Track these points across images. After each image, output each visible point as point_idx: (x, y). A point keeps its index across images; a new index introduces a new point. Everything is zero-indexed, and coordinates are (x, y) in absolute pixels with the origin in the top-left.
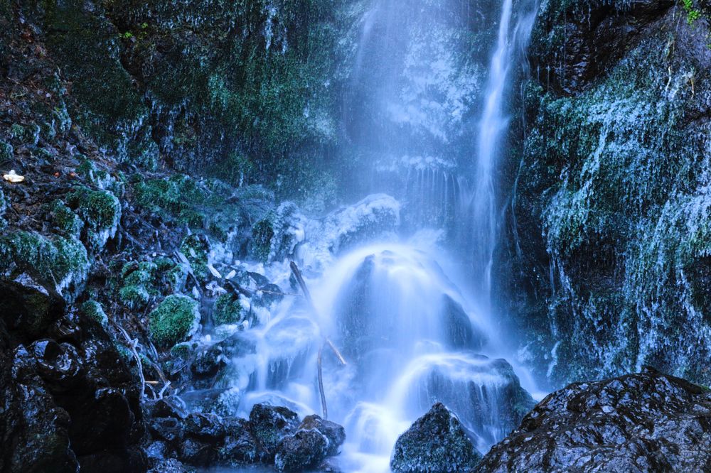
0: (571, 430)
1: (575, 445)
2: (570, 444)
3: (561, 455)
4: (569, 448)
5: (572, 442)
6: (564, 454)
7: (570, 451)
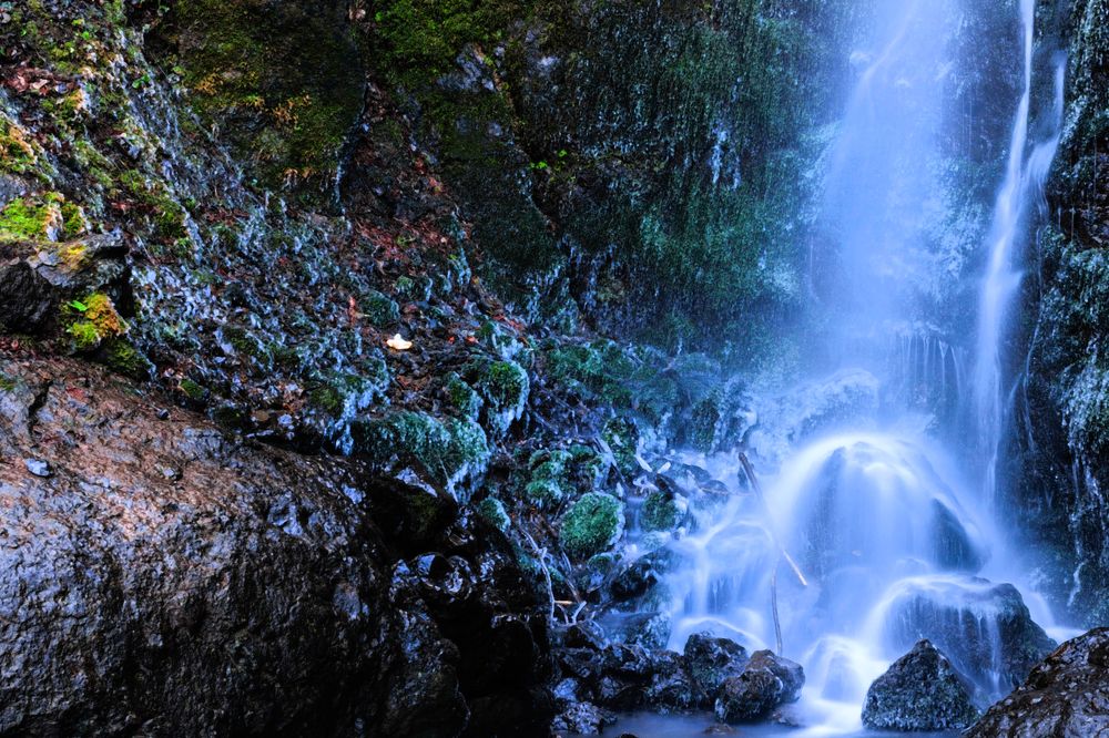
0: (1093, 692)
1: (1097, 712)
2: (1090, 711)
3: (1078, 724)
4: (1090, 715)
5: (1093, 707)
6: (1083, 723)
7: (1090, 719)
